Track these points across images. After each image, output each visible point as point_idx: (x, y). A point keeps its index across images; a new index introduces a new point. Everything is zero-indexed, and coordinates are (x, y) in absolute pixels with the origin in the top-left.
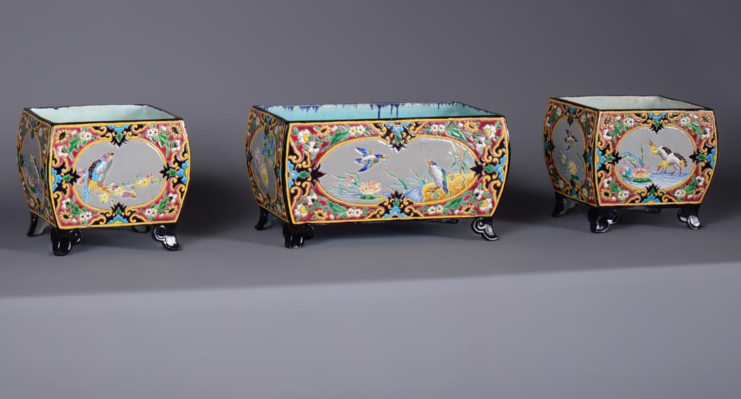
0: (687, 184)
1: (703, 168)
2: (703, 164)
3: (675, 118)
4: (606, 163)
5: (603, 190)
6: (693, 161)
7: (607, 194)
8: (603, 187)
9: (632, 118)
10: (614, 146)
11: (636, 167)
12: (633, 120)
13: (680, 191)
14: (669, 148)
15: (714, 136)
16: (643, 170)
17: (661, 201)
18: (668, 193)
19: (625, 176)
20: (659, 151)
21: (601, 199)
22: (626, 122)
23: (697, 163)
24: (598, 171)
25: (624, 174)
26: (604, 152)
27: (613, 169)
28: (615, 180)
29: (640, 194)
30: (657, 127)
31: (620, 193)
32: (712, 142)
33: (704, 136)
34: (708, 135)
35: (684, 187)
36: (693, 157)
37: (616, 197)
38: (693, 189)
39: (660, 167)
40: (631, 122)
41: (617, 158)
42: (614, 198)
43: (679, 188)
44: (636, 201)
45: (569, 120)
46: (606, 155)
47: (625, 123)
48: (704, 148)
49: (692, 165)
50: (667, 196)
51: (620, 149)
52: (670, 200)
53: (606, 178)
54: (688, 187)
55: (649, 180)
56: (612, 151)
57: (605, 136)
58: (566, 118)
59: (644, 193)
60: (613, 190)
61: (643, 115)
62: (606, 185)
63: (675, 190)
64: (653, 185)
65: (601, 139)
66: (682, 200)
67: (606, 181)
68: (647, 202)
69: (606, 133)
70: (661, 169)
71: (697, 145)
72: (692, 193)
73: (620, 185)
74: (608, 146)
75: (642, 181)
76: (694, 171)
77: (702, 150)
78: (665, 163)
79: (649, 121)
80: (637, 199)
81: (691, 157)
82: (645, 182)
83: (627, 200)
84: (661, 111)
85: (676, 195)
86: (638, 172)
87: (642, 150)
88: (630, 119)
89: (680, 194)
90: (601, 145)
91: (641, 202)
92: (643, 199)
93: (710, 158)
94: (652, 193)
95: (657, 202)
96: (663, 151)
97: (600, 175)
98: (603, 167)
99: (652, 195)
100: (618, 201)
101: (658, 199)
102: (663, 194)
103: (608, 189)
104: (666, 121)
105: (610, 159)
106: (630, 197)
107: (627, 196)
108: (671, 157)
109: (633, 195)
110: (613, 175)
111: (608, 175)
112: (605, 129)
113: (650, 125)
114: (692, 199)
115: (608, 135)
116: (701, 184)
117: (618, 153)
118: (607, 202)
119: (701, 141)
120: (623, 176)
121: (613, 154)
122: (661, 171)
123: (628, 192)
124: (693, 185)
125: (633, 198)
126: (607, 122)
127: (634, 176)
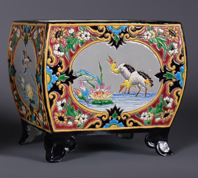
0: (154, 105)
1: (172, 88)
2: (172, 83)
3: (137, 31)
4: (58, 83)
5: (56, 114)
6: (160, 81)
7: (61, 119)
8: (56, 110)
9: (87, 31)
10: (67, 63)
11: (94, 87)
12: (89, 34)
13: (146, 113)
14: (133, 66)
15: (182, 52)
16: (103, 90)
17: (126, 126)
18: (133, 116)
19: (82, 98)
20: (120, 69)
21: (55, 124)
22: (81, 36)
23: (164, 83)
24: (49, 92)
25: (80, 95)
26: (55, 70)
27: (67, 89)
28: (70, 103)
29: (101, 118)
30: (117, 41)
31: (77, 117)
32: (180, 59)
33: (171, 52)
34: (176, 51)
35: (151, 109)
36: (160, 76)
37: (73, 122)
38: (160, 111)
39: (122, 87)
40: (86, 36)
41: (71, 77)
42: (70, 123)
43: (145, 111)
44: (97, 126)
45: (25, 40)
46: (58, 73)
47: (79, 37)
48: (172, 65)
49: (158, 85)
50: (132, 119)
51: (75, 67)
52: (135, 124)
53: (59, 99)
54: (154, 109)
55: (110, 102)
56: (64, 69)
57: (56, 52)
58: (23, 38)
59: (105, 116)
60: (68, 114)
61: (101, 28)
62: (60, 108)
63: (140, 113)
64: (115, 107)
65: (51, 55)
66: (149, 123)
67: (59, 103)
68: (109, 127)
69: (57, 49)
70: (124, 90)
71: (164, 62)
72: (160, 116)
73: (76, 108)
74: (60, 64)
75: (101, 103)
76: (161, 90)
77: (169, 67)
78: (127, 83)
79: (108, 34)
80: (98, 124)
81: (157, 75)
82: (105, 103)
83: (86, 125)
84: (121, 24)
85: (142, 118)
86: (97, 93)
87: (101, 68)
88: (85, 33)
89: (147, 117)
90: (52, 62)
91: (102, 127)
92: (104, 123)
93: (178, 76)
94: (115, 116)
95: (121, 126)
96: (125, 69)
97: (52, 97)
98: (55, 88)
99: (114, 119)
100: (75, 126)
101: (121, 123)
102: (127, 117)
103: (63, 112)
104: (128, 35)
105: (64, 78)
106: (89, 121)
107: (86, 120)
108: (135, 76)
109: (93, 119)
110: (67, 96)
111: (62, 96)
112: (56, 43)
113: (109, 39)
114: (160, 123)
115: (59, 50)
116: (169, 105)
117: (72, 71)
118: (63, 127)
119: (168, 57)
120: (79, 97)
121: (67, 72)
122: (124, 91)
123: (86, 116)
124: (161, 107)
125: (93, 123)
126: (58, 35)
127: (93, 97)
